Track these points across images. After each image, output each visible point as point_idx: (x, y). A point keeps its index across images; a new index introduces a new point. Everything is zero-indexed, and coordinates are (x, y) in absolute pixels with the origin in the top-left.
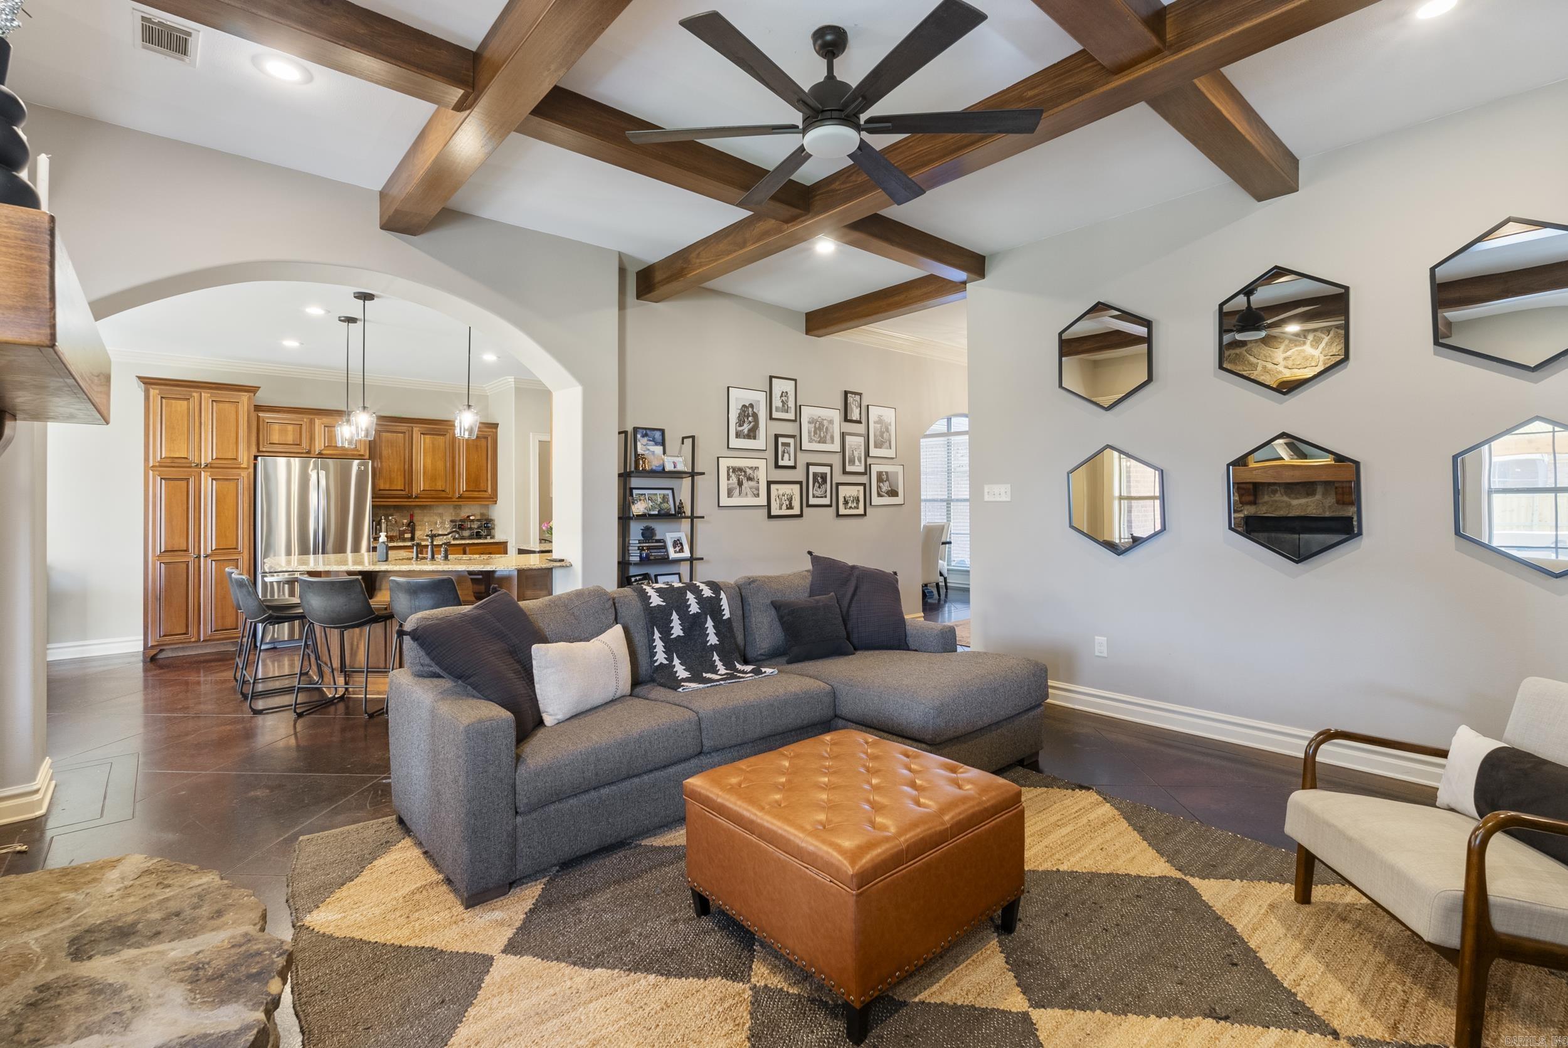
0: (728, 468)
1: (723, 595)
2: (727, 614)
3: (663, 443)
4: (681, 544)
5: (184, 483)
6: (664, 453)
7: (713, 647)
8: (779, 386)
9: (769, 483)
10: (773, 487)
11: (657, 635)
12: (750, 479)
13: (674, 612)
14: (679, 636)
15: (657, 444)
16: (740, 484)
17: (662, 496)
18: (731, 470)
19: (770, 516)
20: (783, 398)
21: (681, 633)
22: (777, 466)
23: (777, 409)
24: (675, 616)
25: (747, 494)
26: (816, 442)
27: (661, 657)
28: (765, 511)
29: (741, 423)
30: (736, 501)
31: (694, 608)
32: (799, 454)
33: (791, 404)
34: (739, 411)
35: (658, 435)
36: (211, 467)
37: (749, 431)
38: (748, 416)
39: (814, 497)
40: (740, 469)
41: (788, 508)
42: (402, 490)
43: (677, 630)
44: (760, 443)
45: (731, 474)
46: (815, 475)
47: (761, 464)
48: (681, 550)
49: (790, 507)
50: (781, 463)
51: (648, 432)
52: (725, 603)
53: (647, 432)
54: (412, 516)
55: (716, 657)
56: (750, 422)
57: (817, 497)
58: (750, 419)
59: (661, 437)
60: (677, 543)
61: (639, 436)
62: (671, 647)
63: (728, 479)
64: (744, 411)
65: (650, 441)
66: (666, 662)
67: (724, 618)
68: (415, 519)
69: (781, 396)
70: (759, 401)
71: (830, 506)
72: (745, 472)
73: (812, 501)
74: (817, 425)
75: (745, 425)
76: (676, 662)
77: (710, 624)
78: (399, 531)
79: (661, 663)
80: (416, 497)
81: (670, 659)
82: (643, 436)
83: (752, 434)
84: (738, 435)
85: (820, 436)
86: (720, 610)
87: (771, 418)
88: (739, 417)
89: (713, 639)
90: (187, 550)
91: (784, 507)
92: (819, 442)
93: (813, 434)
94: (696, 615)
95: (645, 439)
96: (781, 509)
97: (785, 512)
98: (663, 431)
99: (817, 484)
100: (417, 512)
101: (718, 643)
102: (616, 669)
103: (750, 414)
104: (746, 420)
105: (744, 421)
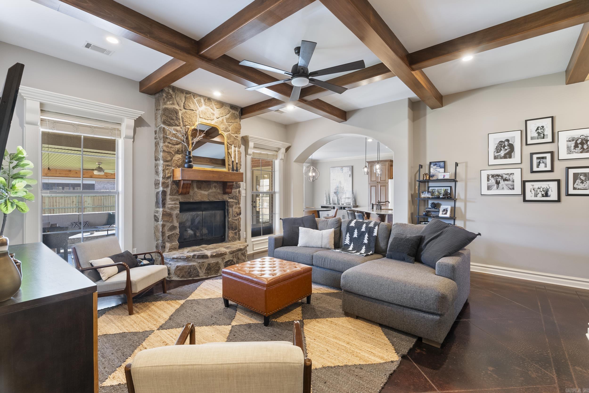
0: (488, 176)
1: (377, 227)
2: (375, 234)
3: (444, 167)
4: (447, 211)
5: (375, 187)
6: (445, 171)
7: (365, 244)
8: (532, 126)
9: (524, 183)
10: (527, 184)
11: (348, 235)
12: (505, 180)
13: (357, 229)
14: (355, 237)
15: (441, 168)
16: (498, 183)
17: (444, 190)
18: (490, 176)
19: (525, 200)
20: (540, 131)
21: (357, 237)
22: (532, 172)
23: (532, 138)
24: (356, 231)
25: (503, 188)
26: (577, 152)
27: (347, 241)
28: (522, 197)
29: (498, 150)
30: (494, 191)
31: (363, 229)
32: (556, 162)
33: (548, 132)
34: (497, 145)
35: (442, 164)
36: (380, 183)
37: (506, 154)
38: (504, 146)
39: (574, 189)
40: (498, 176)
41: (543, 196)
43: (355, 235)
44: (516, 159)
45: (490, 178)
47: (517, 173)
48: (446, 214)
49: (547, 195)
50: (535, 169)
51: (437, 163)
52: (376, 230)
53: (436, 163)
55: (364, 247)
56: (506, 150)
57: (578, 189)
58: (506, 148)
59: (444, 165)
60: (445, 211)
61: (432, 165)
62: (352, 239)
63: (488, 181)
64: (501, 145)
65: (438, 167)
66: (349, 244)
67: (373, 235)
69: (538, 129)
70: (515, 137)
72: (502, 177)
73: (571, 191)
74: (579, 142)
75: (502, 152)
76: (352, 245)
77: (367, 235)
79: (347, 244)
81: (350, 244)
82: (434, 165)
83: (509, 155)
84: (495, 158)
85: (582, 148)
86: (373, 232)
87: (527, 144)
88: (497, 148)
89: (366, 241)
91: (540, 195)
92: (581, 152)
93: (573, 148)
94: (363, 232)
95: (435, 166)
96: (536, 195)
97: (539, 198)
98: (444, 162)
99: (578, 181)
101: (367, 243)
102: (322, 239)
103: (506, 145)
104: (502, 149)
105: (501, 150)
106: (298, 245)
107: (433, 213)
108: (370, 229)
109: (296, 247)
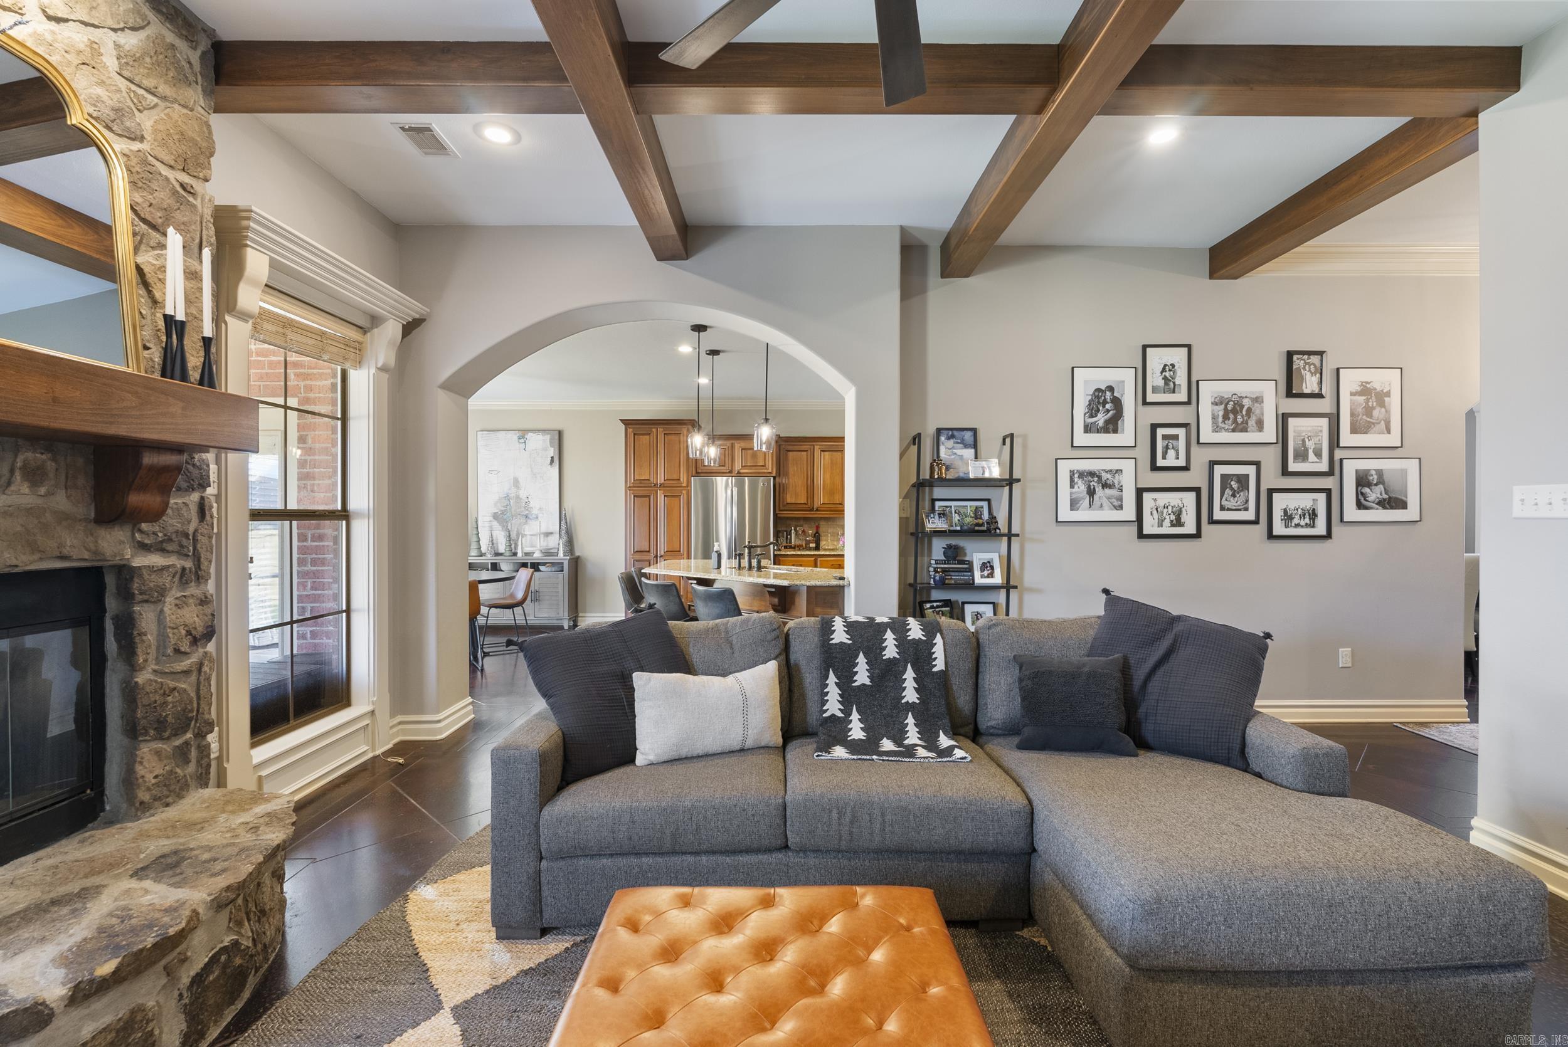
0: (1072, 473)
1: (938, 639)
2: (939, 665)
3: (975, 446)
4: (992, 568)
5: (648, 499)
6: (976, 457)
7: (910, 707)
8: (1157, 359)
9: (1140, 492)
10: (1146, 496)
11: (832, 679)
12: (1105, 485)
13: (861, 654)
14: (864, 685)
15: (966, 446)
16: (1091, 493)
17: (973, 509)
18: (1076, 476)
19: (1141, 535)
20: (1167, 374)
21: (868, 682)
22: (1155, 468)
23: (1155, 390)
24: (861, 659)
25: (1101, 506)
26: (1227, 430)
27: (833, 707)
28: (1134, 529)
29: (1092, 411)
30: (1083, 514)
31: (891, 651)
32: (1195, 449)
33: (1181, 379)
34: (1090, 398)
35: (968, 436)
36: (664, 487)
37: (1107, 422)
38: (1105, 403)
39: (1222, 508)
40: (1092, 474)
41: (1173, 525)
42: (805, 504)
43: (862, 676)
44: (1125, 436)
45: (1076, 480)
46: (1225, 478)
47: (1128, 466)
48: (991, 575)
49: (1178, 523)
50: (1160, 462)
51: (956, 433)
52: (939, 651)
53: (952, 433)
54: (818, 527)
55: (910, 720)
56: (1108, 411)
57: (1229, 509)
58: (1108, 406)
59: (972, 438)
60: (987, 566)
61: (942, 438)
62: (849, 696)
63: (1072, 487)
64: (1098, 397)
65: (958, 443)
66: (840, 714)
67: (935, 669)
68: (821, 530)
69: (1164, 370)
70: (1123, 382)
71: (1256, 522)
72: (1100, 477)
73: (1218, 515)
74: (1230, 407)
75: (1100, 415)
76: (855, 716)
77: (909, 674)
78: (806, 540)
79: (833, 715)
80: (817, 510)
81: (847, 712)
82: (948, 438)
83: (1112, 425)
84: (1088, 429)
85: (1235, 421)
86: (930, 658)
87: (1145, 403)
88: (1090, 405)
89: (910, 695)
90: (649, 551)
91: (1167, 523)
92: (1234, 430)
93: (1221, 419)
94: (892, 661)
95: (952, 441)
96: (1160, 525)
97: (1166, 529)
98: (975, 431)
99: (1228, 492)
100: (822, 524)
101: (918, 702)
102: (745, 714)
103: (1109, 400)
104: (1101, 408)
105: (1098, 410)
106: (640, 760)
107: (957, 574)
108: (916, 649)
109: (631, 767)
